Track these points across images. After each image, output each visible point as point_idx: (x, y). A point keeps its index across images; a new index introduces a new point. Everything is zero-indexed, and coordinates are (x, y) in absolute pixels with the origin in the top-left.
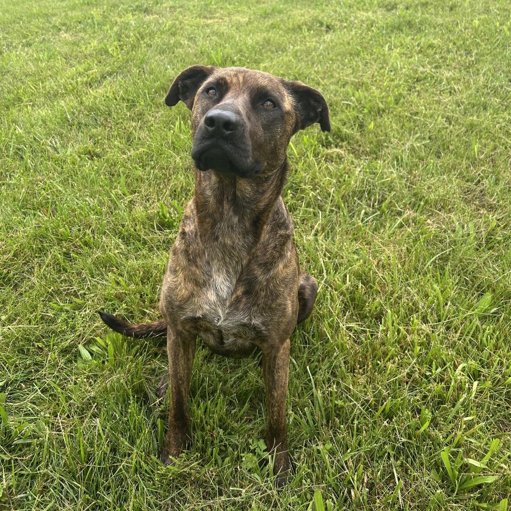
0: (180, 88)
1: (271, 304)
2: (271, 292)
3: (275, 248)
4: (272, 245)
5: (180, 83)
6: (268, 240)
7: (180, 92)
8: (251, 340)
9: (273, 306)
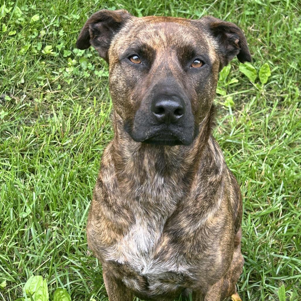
0: (91, 33)
1: (197, 255)
2: (198, 243)
3: (205, 197)
4: (203, 195)
5: (90, 27)
6: (199, 190)
7: (91, 36)
8: (179, 283)
9: (200, 256)
